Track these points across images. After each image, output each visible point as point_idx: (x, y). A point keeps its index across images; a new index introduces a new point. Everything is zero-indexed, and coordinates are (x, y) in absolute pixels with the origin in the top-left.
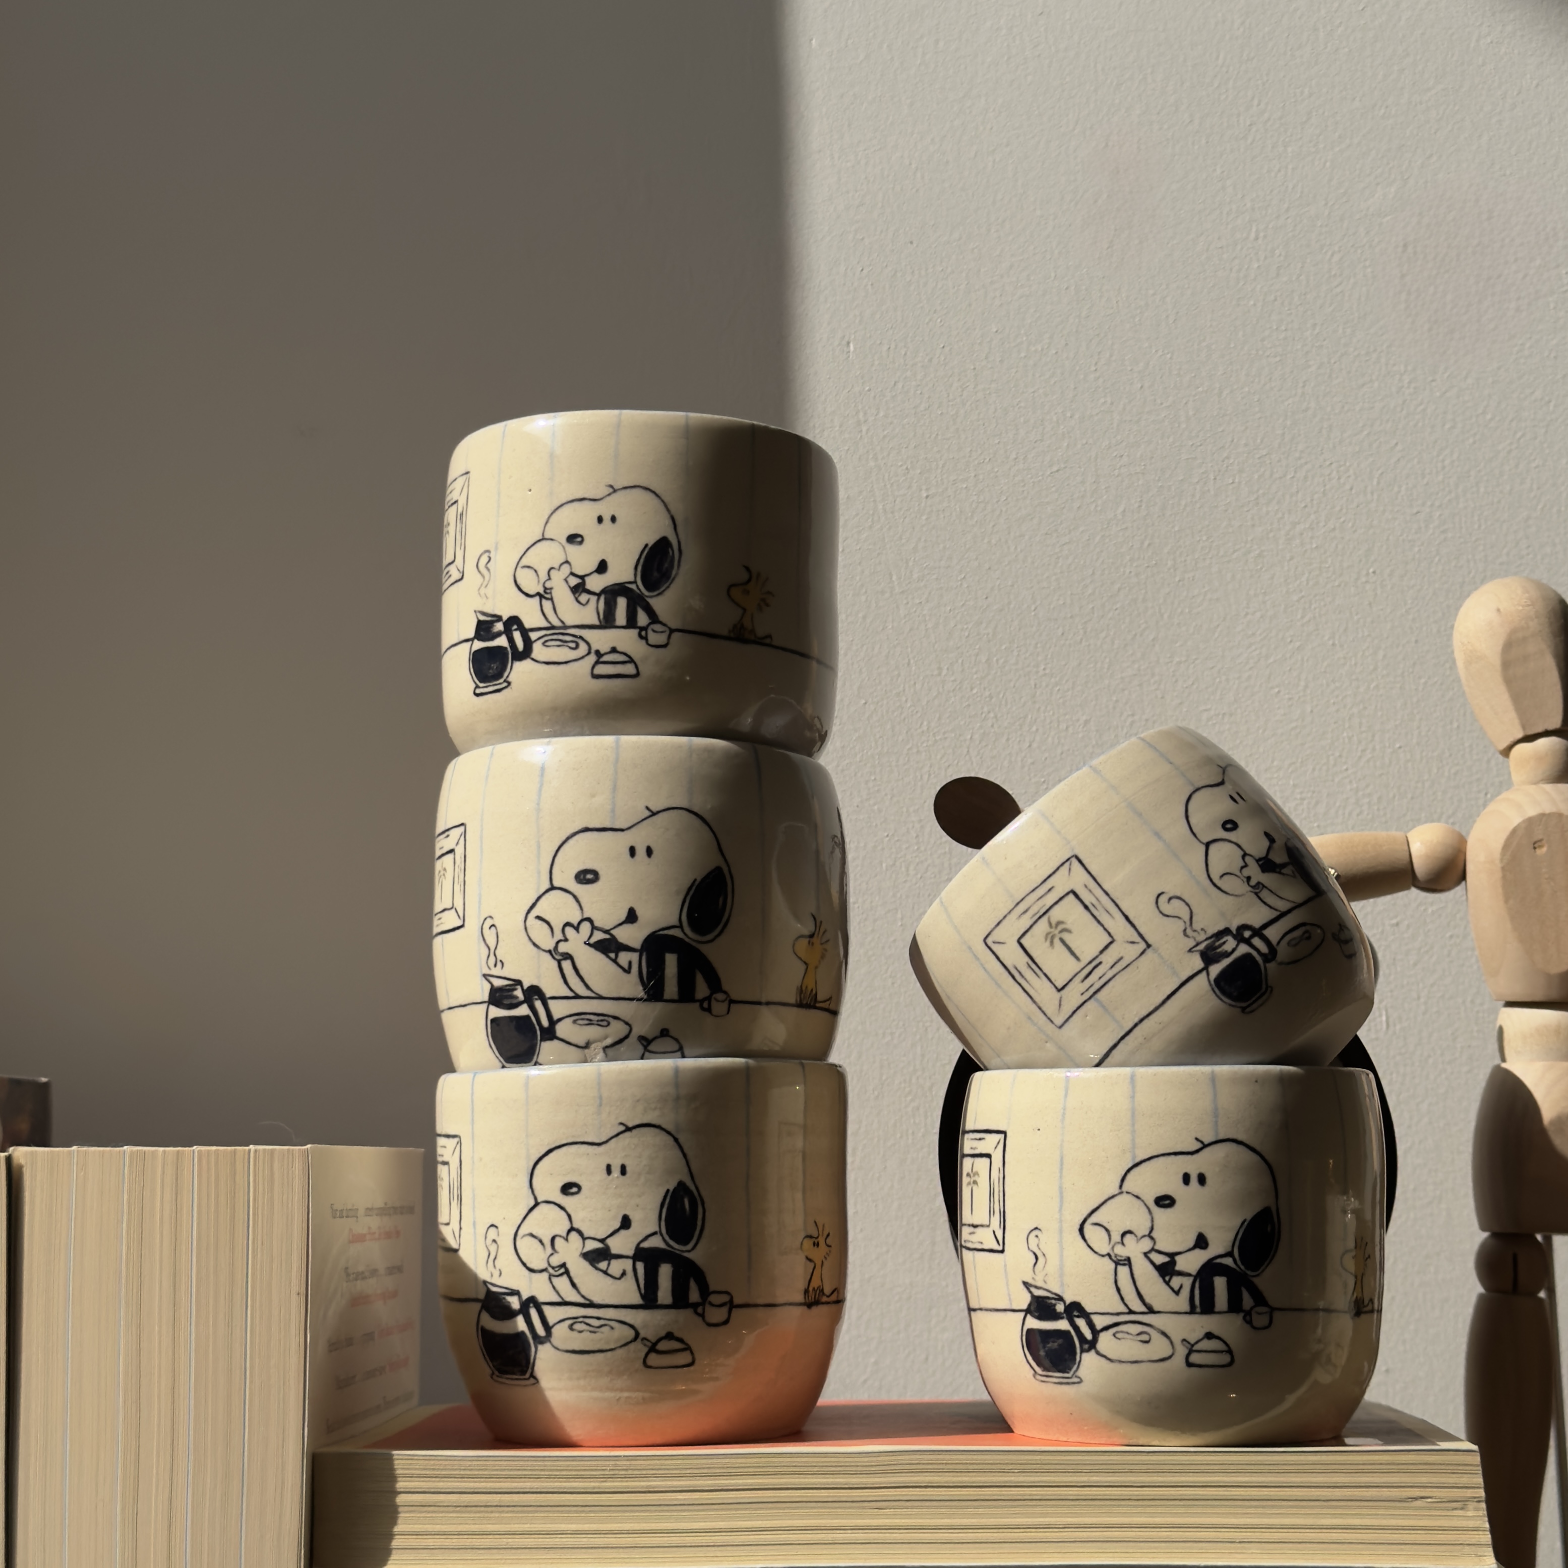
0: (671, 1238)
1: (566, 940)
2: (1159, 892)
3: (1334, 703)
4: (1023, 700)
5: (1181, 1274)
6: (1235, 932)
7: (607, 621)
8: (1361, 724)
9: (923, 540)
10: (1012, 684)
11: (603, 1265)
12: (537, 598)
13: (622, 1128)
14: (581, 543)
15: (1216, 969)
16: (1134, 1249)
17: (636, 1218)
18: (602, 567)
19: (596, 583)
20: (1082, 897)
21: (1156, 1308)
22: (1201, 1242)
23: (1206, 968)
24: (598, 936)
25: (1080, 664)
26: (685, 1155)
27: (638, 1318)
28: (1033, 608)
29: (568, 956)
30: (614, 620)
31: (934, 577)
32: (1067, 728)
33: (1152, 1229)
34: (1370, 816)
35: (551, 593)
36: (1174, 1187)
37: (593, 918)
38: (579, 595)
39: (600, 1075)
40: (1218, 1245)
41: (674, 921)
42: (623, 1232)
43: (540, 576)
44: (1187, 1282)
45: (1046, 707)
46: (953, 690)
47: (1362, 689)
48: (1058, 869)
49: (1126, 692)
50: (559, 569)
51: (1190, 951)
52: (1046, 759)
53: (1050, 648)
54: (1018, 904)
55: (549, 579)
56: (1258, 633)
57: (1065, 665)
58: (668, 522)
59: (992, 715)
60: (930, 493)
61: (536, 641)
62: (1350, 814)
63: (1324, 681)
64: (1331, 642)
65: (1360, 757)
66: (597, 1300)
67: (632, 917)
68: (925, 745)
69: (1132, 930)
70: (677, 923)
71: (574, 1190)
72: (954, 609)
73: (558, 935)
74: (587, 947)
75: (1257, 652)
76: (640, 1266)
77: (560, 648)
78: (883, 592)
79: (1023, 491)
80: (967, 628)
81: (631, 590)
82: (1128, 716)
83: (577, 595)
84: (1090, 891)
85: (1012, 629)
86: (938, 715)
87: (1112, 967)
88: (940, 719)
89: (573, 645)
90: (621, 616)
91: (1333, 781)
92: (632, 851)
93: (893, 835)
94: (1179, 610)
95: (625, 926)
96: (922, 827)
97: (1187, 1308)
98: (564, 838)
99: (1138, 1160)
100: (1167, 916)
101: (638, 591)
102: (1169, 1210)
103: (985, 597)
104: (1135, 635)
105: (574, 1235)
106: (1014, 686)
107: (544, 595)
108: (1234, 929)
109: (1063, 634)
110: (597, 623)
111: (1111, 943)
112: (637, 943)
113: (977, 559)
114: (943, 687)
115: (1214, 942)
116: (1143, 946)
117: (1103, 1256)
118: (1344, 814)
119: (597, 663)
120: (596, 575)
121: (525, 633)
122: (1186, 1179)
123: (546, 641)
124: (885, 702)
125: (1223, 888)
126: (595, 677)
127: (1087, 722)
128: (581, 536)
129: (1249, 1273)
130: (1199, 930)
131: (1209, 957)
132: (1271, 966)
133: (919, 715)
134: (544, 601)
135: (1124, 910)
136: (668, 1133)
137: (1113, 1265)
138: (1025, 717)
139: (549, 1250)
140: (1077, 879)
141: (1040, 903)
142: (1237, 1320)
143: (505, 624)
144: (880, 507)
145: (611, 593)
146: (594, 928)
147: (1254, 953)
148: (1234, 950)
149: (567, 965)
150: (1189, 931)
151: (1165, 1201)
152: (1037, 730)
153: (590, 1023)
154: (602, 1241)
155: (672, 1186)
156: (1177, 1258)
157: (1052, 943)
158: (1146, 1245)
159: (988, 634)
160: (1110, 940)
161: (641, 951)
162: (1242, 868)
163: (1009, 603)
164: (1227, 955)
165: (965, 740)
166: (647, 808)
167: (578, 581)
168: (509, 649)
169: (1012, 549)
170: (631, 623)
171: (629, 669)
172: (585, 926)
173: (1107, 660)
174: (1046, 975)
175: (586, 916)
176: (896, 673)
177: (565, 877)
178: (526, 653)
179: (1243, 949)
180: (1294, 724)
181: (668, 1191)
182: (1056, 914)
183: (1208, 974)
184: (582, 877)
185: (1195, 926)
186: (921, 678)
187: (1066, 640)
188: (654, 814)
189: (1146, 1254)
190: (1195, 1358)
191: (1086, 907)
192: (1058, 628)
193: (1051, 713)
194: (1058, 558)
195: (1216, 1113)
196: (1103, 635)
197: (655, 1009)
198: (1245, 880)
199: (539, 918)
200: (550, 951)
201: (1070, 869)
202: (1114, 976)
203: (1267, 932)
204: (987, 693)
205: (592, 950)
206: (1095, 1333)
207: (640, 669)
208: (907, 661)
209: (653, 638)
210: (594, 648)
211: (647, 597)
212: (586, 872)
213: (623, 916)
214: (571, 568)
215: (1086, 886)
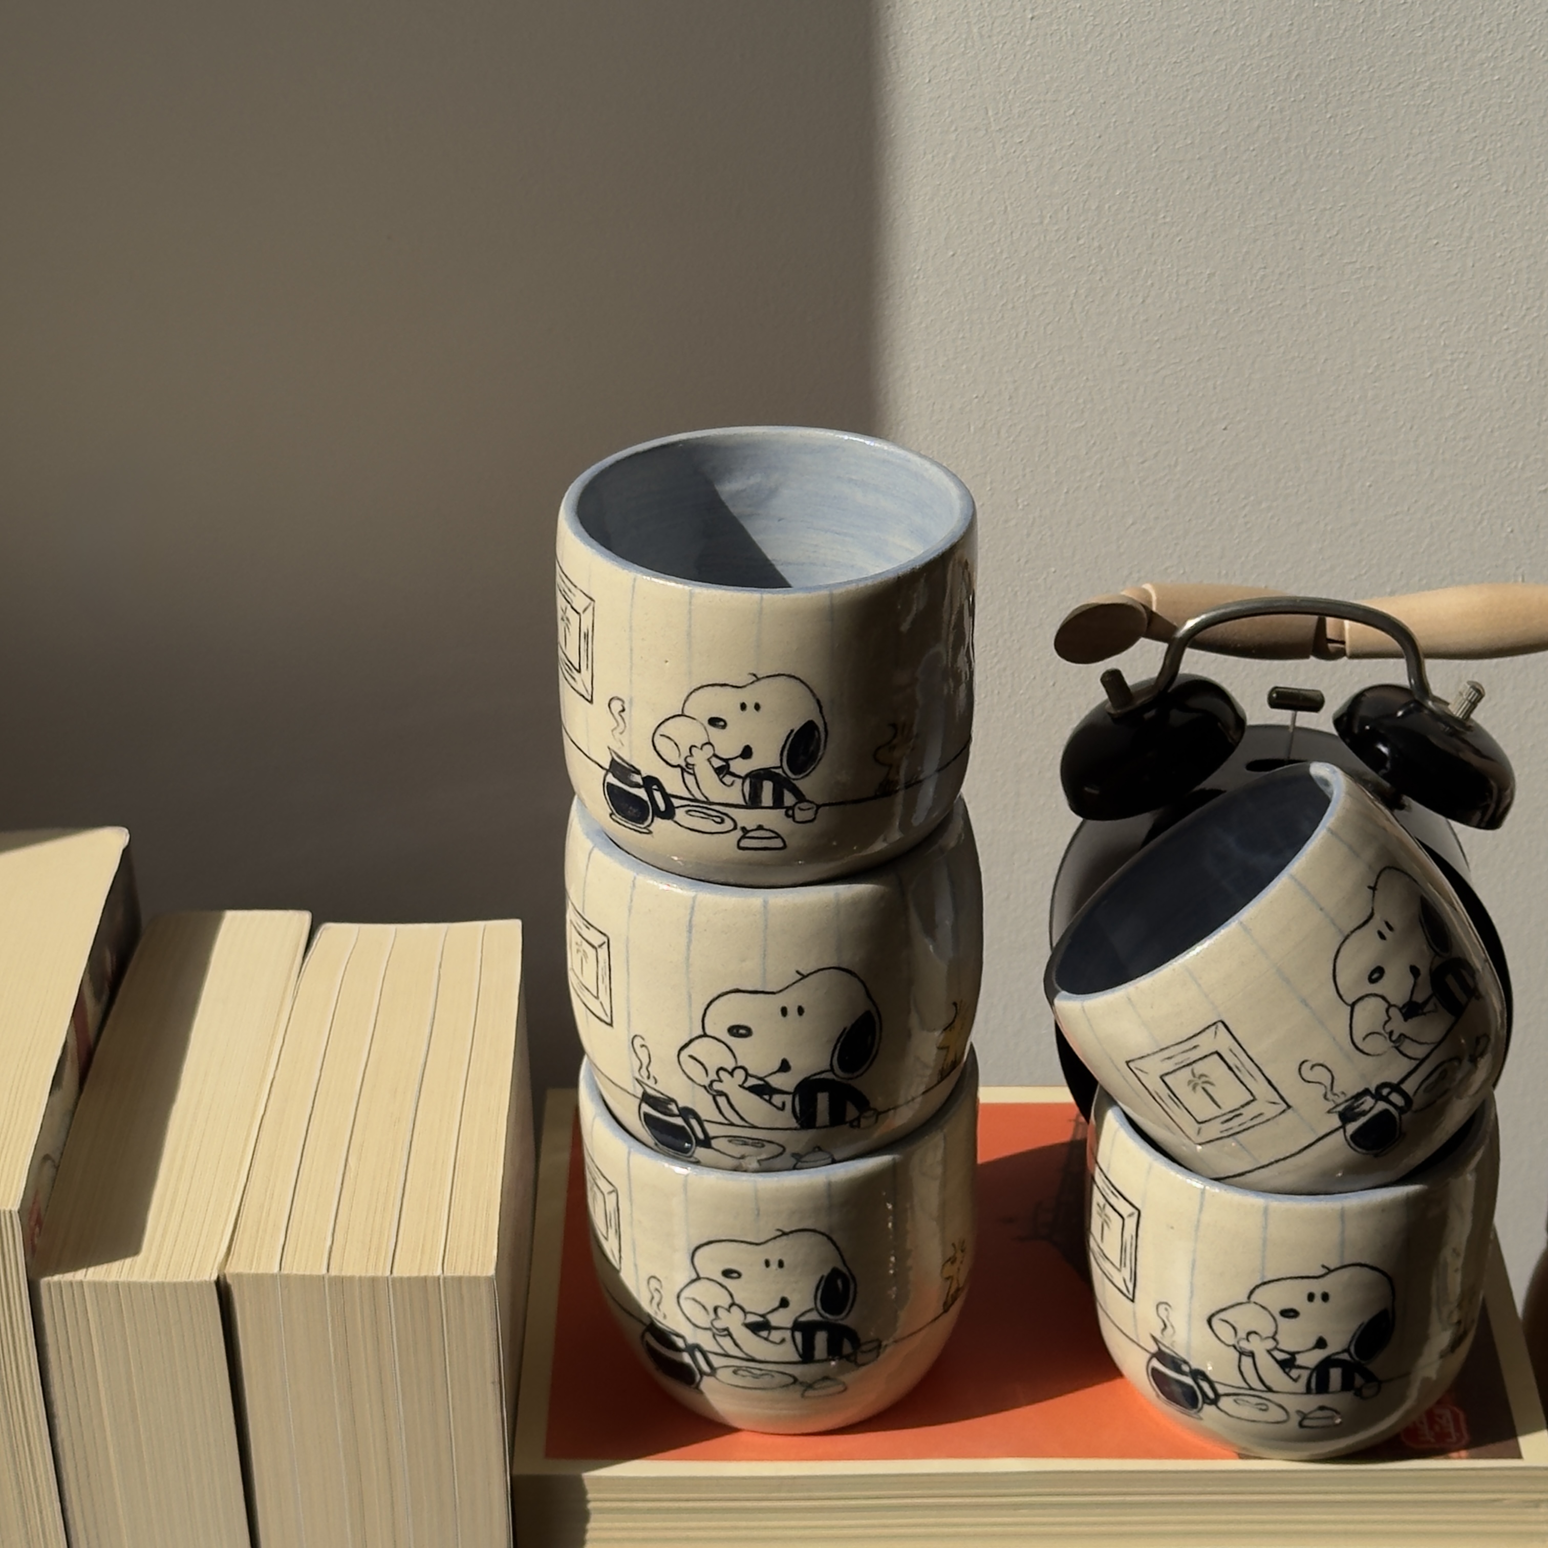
0: (826, 1311)
1: (720, 1081)
2: (1302, 1060)
3: (1500, 257)
4: (1137, 252)
5: (1300, 1367)
6: (1373, 1092)
7: (753, 802)
8: (1529, 279)
9: (1025, 69)
10: (1125, 234)
11: (764, 1334)
12: (679, 770)
13: (780, 1233)
14: (724, 727)
15: (1352, 1127)
16: (1257, 1346)
17: (793, 1299)
18: (747, 753)
19: (741, 767)
20: (1226, 1059)
21: (1275, 1389)
22: (1321, 1343)
23: (1343, 1127)
24: (752, 1082)
25: (1206, 212)
26: (837, 1248)
27: (796, 1371)
28: (1154, 149)
29: (722, 1094)
30: (761, 802)
31: (1038, 112)
32: (1187, 283)
33: (1276, 1333)
34: (1528, 379)
35: (693, 769)
36: (1297, 1301)
37: (747, 1066)
38: (723, 777)
39: (756, 1191)
40: (1335, 1345)
41: (825, 1065)
42: (781, 1310)
43: (681, 751)
44: (1305, 1374)
45: (1164, 259)
46: (1057, 241)
47: (1534, 241)
48: (1204, 1030)
49: (1259, 242)
50: (701, 749)
51: (1329, 1112)
52: (1161, 316)
53: (1172, 194)
54: (1162, 1050)
55: (691, 755)
56: (1419, 177)
57: (1189, 212)
58: (813, 705)
59: (1100, 268)
60: (1035, 14)
61: (678, 807)
62: (1505, 376)
63: (1492, 233)
64: (1504, 189)
65: (1525, 316)
66: (758, 1357)
67: (785, 1066)
68: (1022, 300)
69: (1275, 1093)
70: (828, 1068)
71: (735, 1275)
72: (1061, 149)
73: (713, 1076)
74: (741, 1089)
75: (1417, 199)
76: (798, 1336)
77: (704, 820)
78: (976, 129)
79: (1149, 13)
80: (1075, 171)
81: (778, 774)
82: (1261, 268)
83: (721, 776)
84: (1236, 1056)
85: (1129, 171)
86: (1037, 268)
87: (1252, 1119)
88: (1039, 272)
89: (718, 820)
90: (767, 796)
91: (1490, 341)
92: (784, 1011)
93: (983, 397)
94: (1328, 151)
95: (778, 1074)
96: (1016, 389)
97: (1303, 1390)
98: (715, 995)
99: (1266, 1280)
100: (1309, 1082)
101: (784, 775)
102: (1293, 1320)
103: (1098, 135)
104: (1275, 179)
105: (735, 1309)
106: (1128, 236)
107: (686, 769)
108: (1373, 1090)
109: (1188, 178)
110: (743, 803)
111: (1252, 1101)
112: (790, 1087)
113: (1090, 91)
114: (1045, 237)
115: (1353, 1103)
116: (1284, 1106)
117: (1229, 1346)
118: (1498, 377)
119: (743, 837)
120: (740, 759)
121: (666, 797)
122: (1311, 1297)
123: (690, 811)
124: (977, 254)
125: (1366, 1050)
126: (739, 848)
127: (1211, 276)
128: (721, 720)
129: (1363, 1362)
130: (1339, 1094)
131: (1346, 1116)
132: (1406, 1117)
133: (1015, 268)
134: (686, 775)
135: (1267, 1075)
136: (823, 1234)
137: (1237, 1355)
138: (1139, 270)
139: (712, 1316)
140: (1223, 1042)
141: (1186, 1055)
142: (1349, 1396)
143: (644, 779)
144: (975, 30)
145: (757, 778)
146: (747, 1075)
147: (1392, 1109)
148: (1371, 1109)
149: (722, 1101)
150: (1329, 1096)
151: (1290, 1313)
152: (1152, 284)
153: (745, 1144)
154: (763, 1316)
155: (826, 1272)
156: (1297, 1356)
157: (1194, 1088)
158: (1270, 1344)
159: (1100, 178)
160: (1252, 1098)
161: (794, 1094)
162: (1386, 1023)
163: (1127, 143)
164: (1364, 1113)
165: (1069, 296)
166: (798, 972)
167: (721, 763)
168: (649, 803)
169: (1133, 81)
170: (778, 803)
171: (778, 843)
172: (739, 1074)
173: (1239, 207)
174: (1186, 1109)
175: (739, 1064)
176: (991, 221)
177: (718, 1025)
178: (669, 813)
179: (1382, 1106)
180: (1451, 280)
181: (822, 1277)
182: (1199, 1068)
183: (1345, 1132)
184: (735, 1031)
185: (1335, 1090)
186: (1020, 227)
187: (1193, 184)
188: (804, 977)
189: (1269, 1352)
190: (1306, 1423)
191: (1230, 1068)
192: (1183, 171)
193: (1169, 266)
194: (1187, 90)
195: (1343, 1243)
196: (1237, 178)
197: (807, 1135)
198: (1387, 1036)
199: (691, 1056)
200: (705, 1087)
201: (1216, 1033)
202: (1253, 1126)
203: (1404, 1087)
204: (1096, 244)
205: (747, 1092)
206: (1218, 1396)
207: (787, 843)
208: (1003, 208)
209: (799, 815)
210: (740, 825)
211: (794, 779)
212: (739, 1027)
213: (777, 1065)
214: (714, 750)
215: (1231, 1050)
